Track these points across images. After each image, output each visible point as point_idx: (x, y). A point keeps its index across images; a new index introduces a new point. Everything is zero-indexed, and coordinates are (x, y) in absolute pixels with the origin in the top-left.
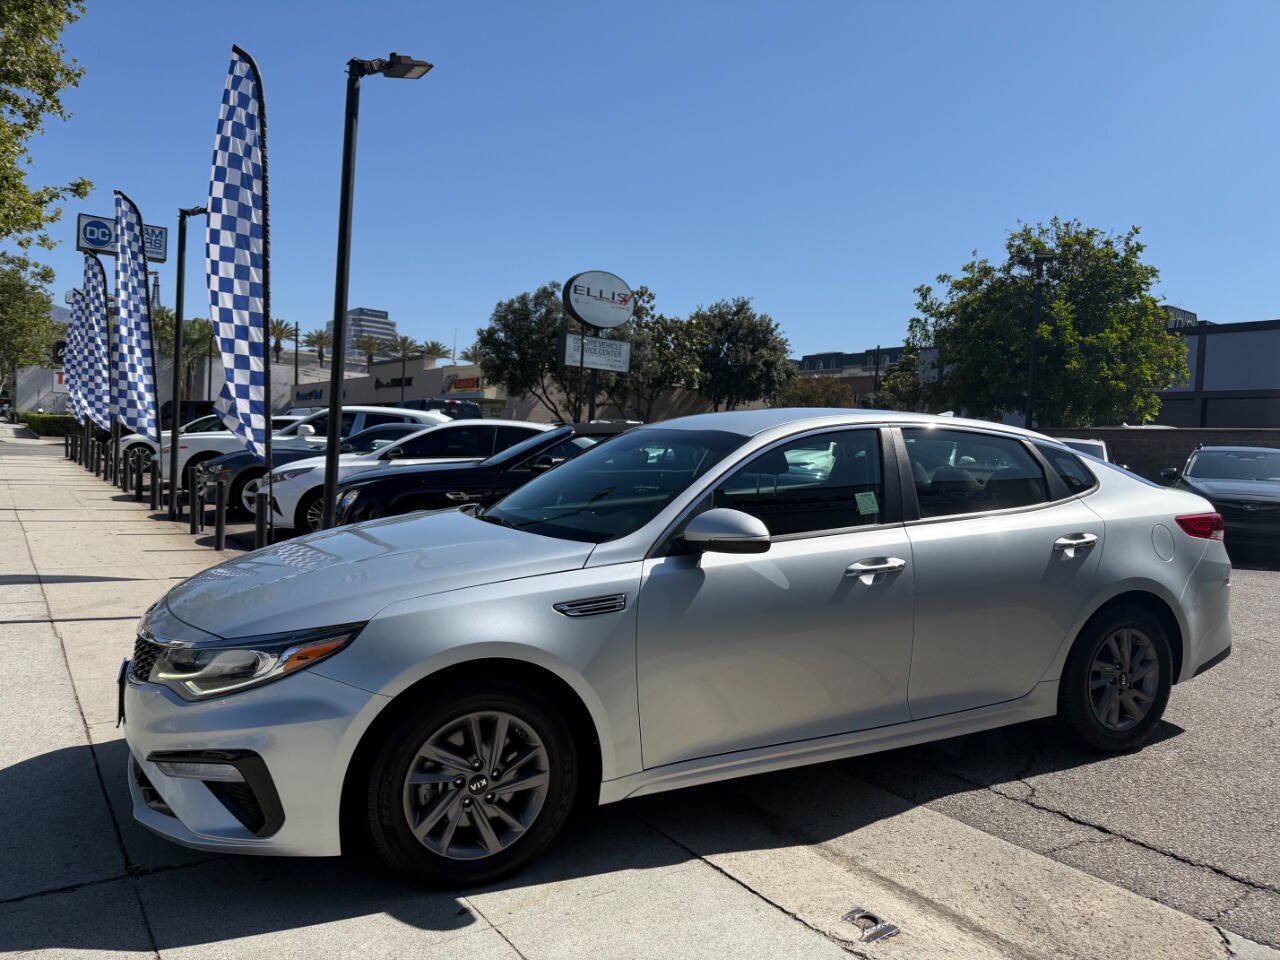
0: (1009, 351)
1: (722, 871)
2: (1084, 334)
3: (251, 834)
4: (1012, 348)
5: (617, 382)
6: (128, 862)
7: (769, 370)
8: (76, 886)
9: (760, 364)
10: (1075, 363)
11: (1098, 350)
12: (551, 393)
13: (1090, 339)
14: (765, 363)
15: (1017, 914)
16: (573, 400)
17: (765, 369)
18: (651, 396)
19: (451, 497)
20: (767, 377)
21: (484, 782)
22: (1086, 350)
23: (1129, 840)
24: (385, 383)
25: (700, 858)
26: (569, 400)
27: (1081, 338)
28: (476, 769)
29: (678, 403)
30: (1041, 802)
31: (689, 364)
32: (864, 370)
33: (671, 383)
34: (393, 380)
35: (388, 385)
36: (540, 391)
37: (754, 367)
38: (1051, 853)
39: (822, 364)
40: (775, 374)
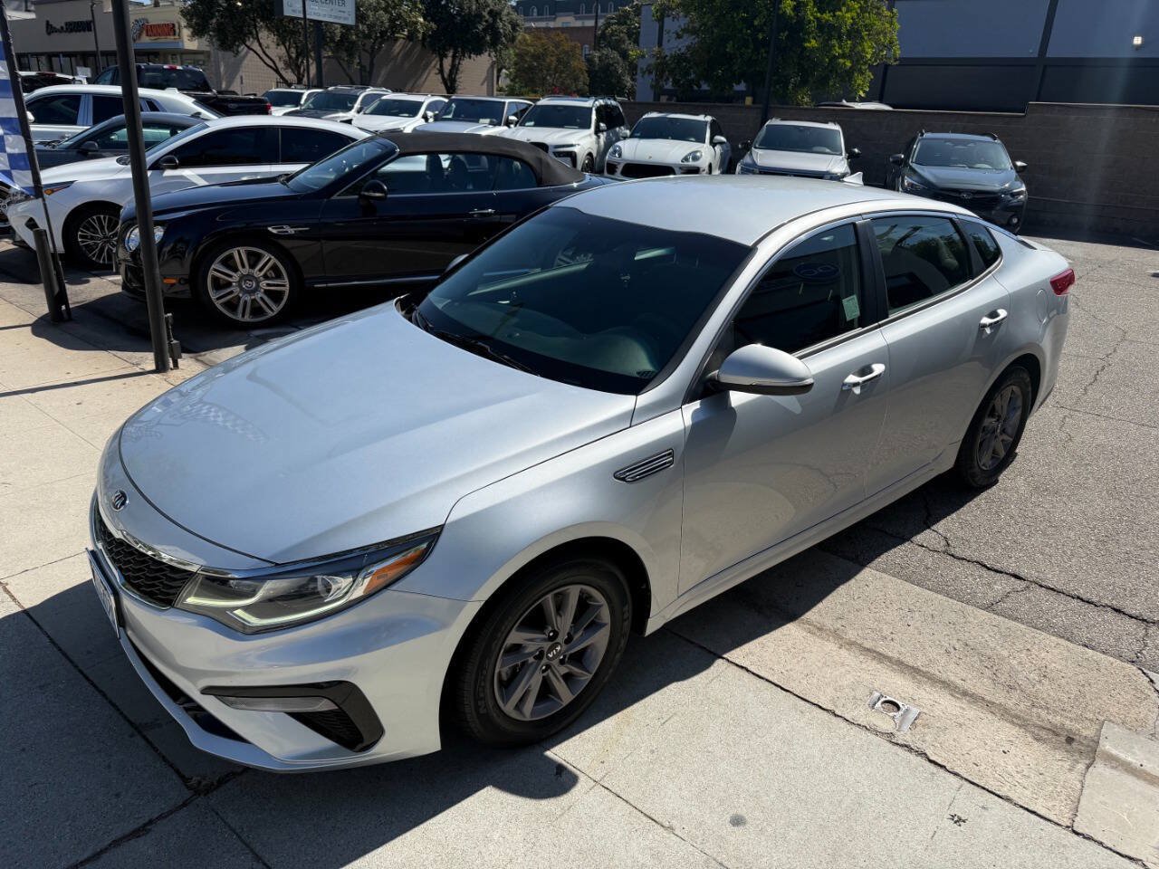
0: (753, 26)
2: (821, 11)
3: (348, 751)
4: (756, 23)
5: (342, 34)
6: (184, 779)
7: (495, 21)
8: (145, 825)
9: (485, 14)
10: (813, 42)
11: (831, 27)
12: (268, 47)
13: (827, 16)
14: (491, 12)
15: (988, 673)
16: (294, 55)
17: (491, 20)
18: (373, 48)
19: (275, 231)
20: (492, 28)
21: (559, 648)
22: (821, 26)
23: (1041, 586)
24: (58, 27)
25: (723, 658)
26: (290, 57)
27: (819, 15)
28: (551, 639)
29: (401, 55)
30: (958, 552)
31: (411, 11)
32: (577, 19)
33: (393, 33)
34: (66, 24)
35: (61, 30)
36: (256, 46)
37: (479, 16)
38: (989, 608)
39: (535, 10)
40: (501, 25)
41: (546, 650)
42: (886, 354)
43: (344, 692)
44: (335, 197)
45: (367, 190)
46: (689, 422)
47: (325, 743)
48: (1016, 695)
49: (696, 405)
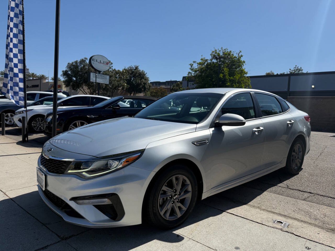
0: (212, 81)
1: (233, 214)
2: (230, 77)
3: (113, 221)
4: (213, 80)
5: (105, 87)
6: (59, 236)
7: (145, 85)
8: (46, 246)
9: (142, 83)
10: (229, 84)
11: (233, 80)
12: (85, 90)
13: (231, 78)
14: (144, 83)
15: (308, 216)
16: (92, 92)
17: (144, 85)
18: (113, 91)
19: (89, 117)
20: (144, 87)
21: (177, 196)
22: (230, 81)
23: (318, 195)
24: (30, 86)
25: (225, 212)
26: (91, 92)
27: (229, 78)
28: (174, 192)
29: (120, 93)
30: (291, 188)
31: (123, 83)
32: (165, 86)
33: (118, 88)
34: (32, 86)
35: (31, 87)
36: (82, 90)
37: (141, 84)
38: (304, 200)
39: (155, 84)
40: (146, 86)
41: (173, 196)
42: (264, 125)
43: (114, 197)
44: (106, 109)
45: (115, 107)
46: (212, 133)
47: (106, 218)
48: (318, 221)
49: (213, 129)
